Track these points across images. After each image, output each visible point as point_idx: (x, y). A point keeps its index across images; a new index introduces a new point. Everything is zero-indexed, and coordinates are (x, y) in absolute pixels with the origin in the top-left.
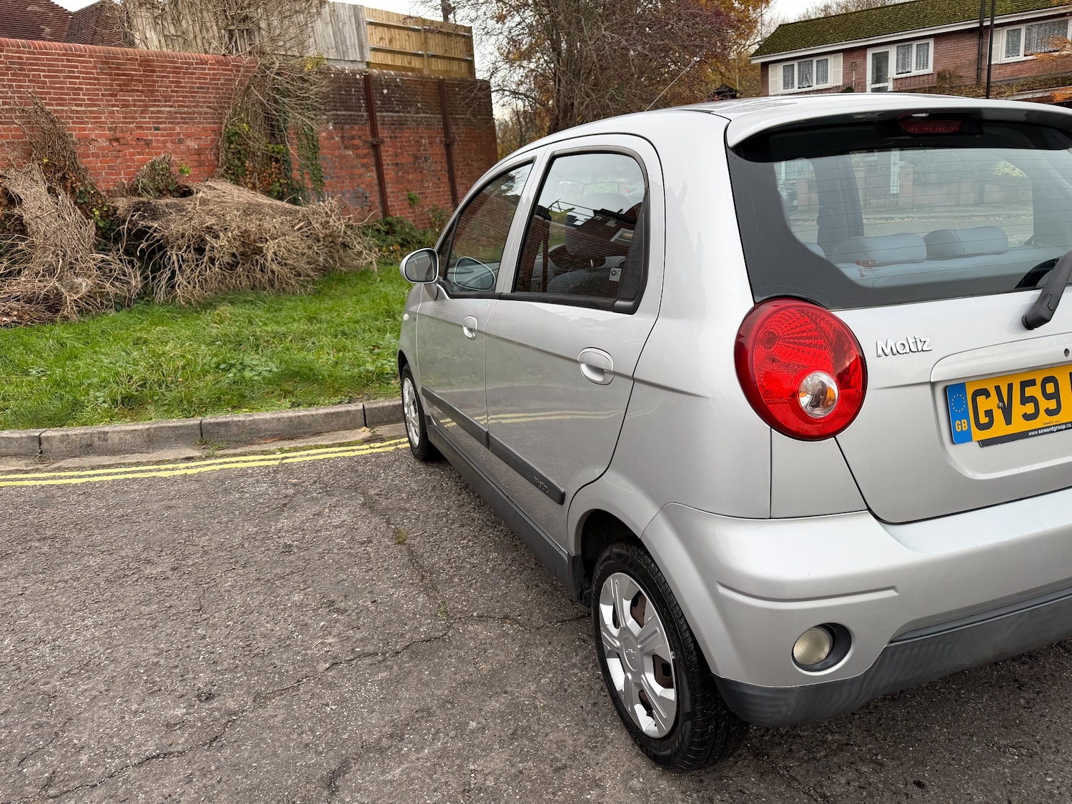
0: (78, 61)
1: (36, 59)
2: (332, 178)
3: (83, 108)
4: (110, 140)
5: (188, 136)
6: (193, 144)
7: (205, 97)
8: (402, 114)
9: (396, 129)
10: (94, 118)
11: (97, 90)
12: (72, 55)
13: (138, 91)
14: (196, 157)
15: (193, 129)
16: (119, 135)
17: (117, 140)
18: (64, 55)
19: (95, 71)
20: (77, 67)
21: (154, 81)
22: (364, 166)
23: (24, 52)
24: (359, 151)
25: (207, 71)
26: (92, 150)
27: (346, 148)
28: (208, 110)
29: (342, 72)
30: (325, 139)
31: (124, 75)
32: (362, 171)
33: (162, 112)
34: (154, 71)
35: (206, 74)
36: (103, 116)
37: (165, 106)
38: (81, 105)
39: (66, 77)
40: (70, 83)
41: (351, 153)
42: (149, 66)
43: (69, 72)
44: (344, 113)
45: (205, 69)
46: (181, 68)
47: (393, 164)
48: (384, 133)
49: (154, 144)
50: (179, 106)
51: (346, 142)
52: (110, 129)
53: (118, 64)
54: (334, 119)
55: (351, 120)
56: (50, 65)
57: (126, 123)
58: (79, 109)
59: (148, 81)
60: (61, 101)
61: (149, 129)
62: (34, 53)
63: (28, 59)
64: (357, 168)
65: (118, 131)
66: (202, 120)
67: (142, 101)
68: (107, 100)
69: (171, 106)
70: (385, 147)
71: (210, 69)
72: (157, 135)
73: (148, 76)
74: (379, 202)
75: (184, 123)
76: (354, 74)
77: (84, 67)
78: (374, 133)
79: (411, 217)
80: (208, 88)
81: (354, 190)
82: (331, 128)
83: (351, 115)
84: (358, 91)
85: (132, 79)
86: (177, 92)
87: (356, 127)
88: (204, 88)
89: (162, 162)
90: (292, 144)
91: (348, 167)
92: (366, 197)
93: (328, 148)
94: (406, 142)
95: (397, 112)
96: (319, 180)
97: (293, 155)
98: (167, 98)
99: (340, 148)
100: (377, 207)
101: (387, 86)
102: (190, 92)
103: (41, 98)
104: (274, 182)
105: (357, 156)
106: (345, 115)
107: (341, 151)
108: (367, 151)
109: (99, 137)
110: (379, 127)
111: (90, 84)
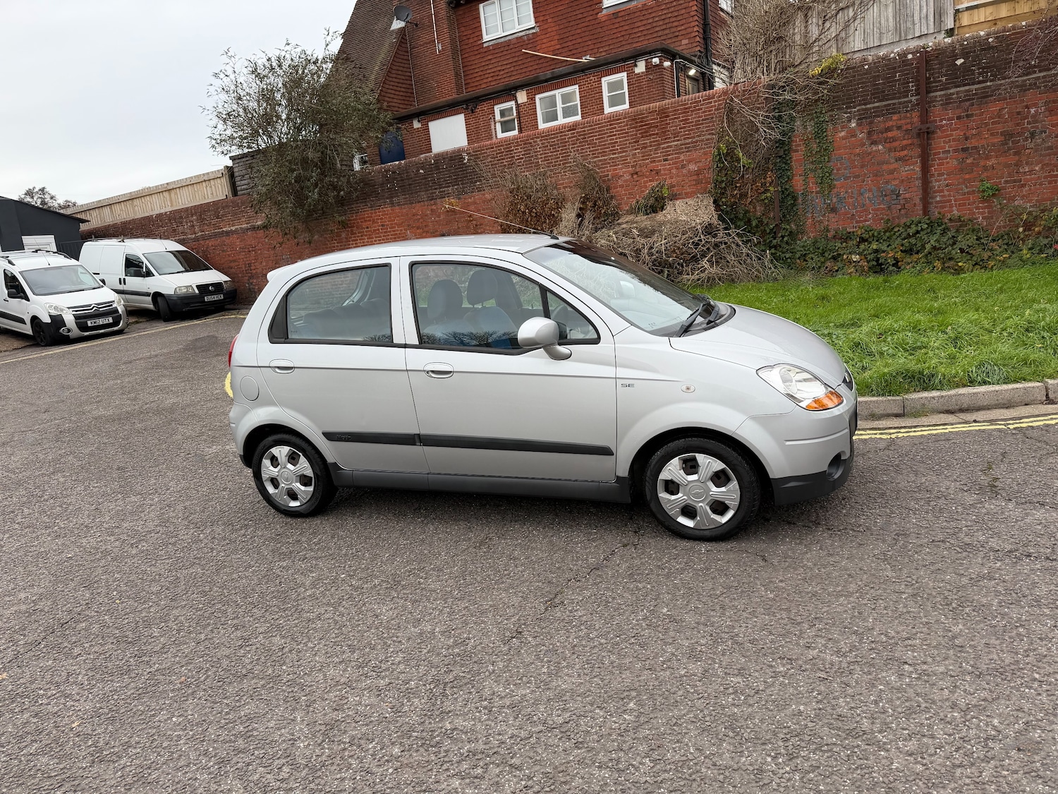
0: (617, 124)
1: (592, 129)
2: (846, 178)
3: (617, 155)
4: (632, 175)
5: (690, 161)
6: (693, 167)
7: (709, 126)
8: (988, 84)
9: (972, 105)
10: (623, 160)
11: (626, 140)
12: (614, 120)
13: (654, 134)
14: (695, 177)
15: (695, 155)
16: (638, 169)
17: (637, 173)
18: (608, 122)
19: (626, 128)
20: (615, 128)
21: (667, 124)
22: (898, 159)
23: (594, 125)
24: (896, 144)
25: (713, 104)
26: (620, 182)
27: (874, 143)
28: (709, 137)
29: (885, 58)
30: (844, 138)
31: (646, 125)
32: (895, 165)
33: (670, 147)
34: (668, 116)
35: (712, 107)
36: (628, 158)
37: (674, 141)
38: (615, 154)
39: (608, 137)
40: (610, 140)
41: (880, 147)
42: (665, 113)
43: (611, 132)
44: (877, 104)
45: (711, 103)
46: (690, 107)
47: (955, 151)
48: (943, 118)
49: (662, 172)
50: (685, 139)
51: (875, 137)
52: (632, 166)
53: (643, 118)
54: (860, 115)
55: (887, 110)
56: (599, 131)
57: (643, 160)
58: (615, 156)
59: (663, 125)
60: (604, 154)
61: (660, 161)
62: (599, 124)
63: (588, 130)
64: (888, 163)
65: (637, 167)
66: (703, 146)
67: (656, 141)
68: (632, 147)
69: (678, 140)
70: (943, 132)
71: (715, 102)
72: (665, 165)
73: (662, 121)
74: (921, 199)
75: (687, 152)
76: (903, 55)
77: (620, 127)
78: (925, 116)
79: (982, 213)
80: (712, 118)
81: (879, 188)
82: (853, 125)
83: (889, 105)
84: (907, 74)
85: (651, 126)
86: (685, 127)
87: (895, 117)
88: (708, 119)
89: (657, 186)
90: (797, 151)
91: (873, 164)
92: (898, 195)
93: (845, 148)
94: (991, 118)
95: (980, 82)
96: (826, 183)
97: (796, 160)
98: (676, 135)
99: (865, 145)
100: (915, 205)
101: (965, 55)
102: (696, 125)
103: (593, 154)
104: (767, 191)
105: (890, 150)
106: (878, 107)
107: (864, 148)
108: (910, 141)
109: (625, 173)
110: (937, 110)
111: (622, 137)
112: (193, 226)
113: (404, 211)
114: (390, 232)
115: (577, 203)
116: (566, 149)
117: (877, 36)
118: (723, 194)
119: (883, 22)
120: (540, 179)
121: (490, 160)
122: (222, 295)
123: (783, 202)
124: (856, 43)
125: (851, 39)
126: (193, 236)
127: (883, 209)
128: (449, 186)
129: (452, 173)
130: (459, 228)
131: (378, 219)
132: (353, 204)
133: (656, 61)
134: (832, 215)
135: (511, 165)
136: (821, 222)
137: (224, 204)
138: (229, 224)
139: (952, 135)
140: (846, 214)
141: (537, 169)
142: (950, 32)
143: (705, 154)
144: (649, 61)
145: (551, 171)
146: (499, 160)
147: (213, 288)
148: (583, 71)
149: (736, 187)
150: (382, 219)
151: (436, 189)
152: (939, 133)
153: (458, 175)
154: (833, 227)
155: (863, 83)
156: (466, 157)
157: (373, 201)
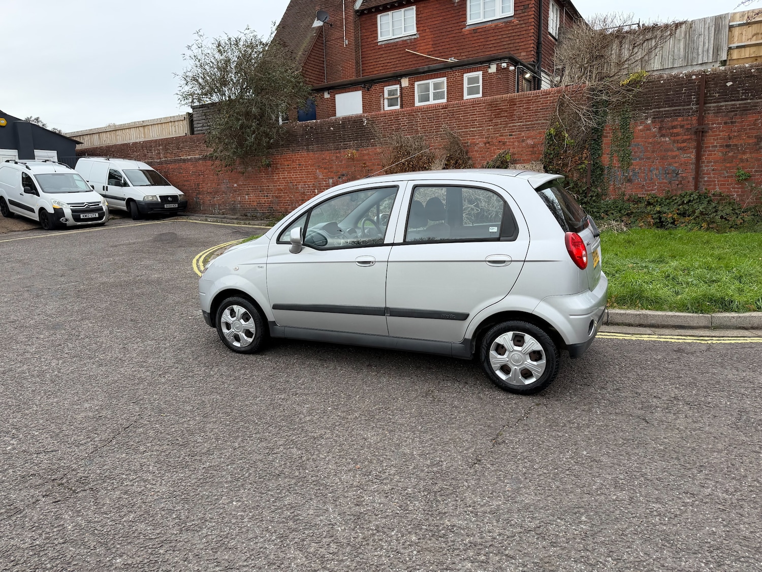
0: (478, 107)
1: (460, 109)
2: (641, 159)
3: (475, 129)
4: (485, 144)
5: (528, 138)
6: (530, 142)
7: (544, 114)
8: (749, 101)
9: (736, 115)
10: (480, 133)
11: (483, 119)
12: (476, 104)
13: (504, 116)
14: (531, 149)
15: (532, 133)
16: (490, 140)
17: (489, 143)
18: (472, 105)
19: (484, 110)
21: (514, 110)
22: (679, 149)
23: (455, 107)
24: (679, 138)
25: (549, 99)
26: (476, 148)
27: (663, 136)
28: (544, 121)
29: (675, 77)
30: (641, 131)
31: (499, 109)
32: (677, 153)
33: (515, 126)
34: (515, 104)
36: (484, 132)
37: (518, 122)
38: (474, 128)
39: (470, 115)
40: (472, 118)
41: (667, 139)
42: (513, 102)
43: (472, 112)
44: (667, 109)
46: (532, 100)
47: (721, 146)
48: (715, 123)
49: (507, 143)
50: (526, 121)
51: (664, 132)
52: (486, 138)
53: (497, 104)
54: (655, 115)
55: (674, 113)
56: (464, 111)
57: (495, 134)
58: (474, 129)
59: (511, 110)
60: (466, 127)
61: (507, 136)
62: (459, 107)
63: (456, 110)
64: (672, 151)
65: (490, 138)
66: (539, 128)
67: (505, 121)
68: (487, 124)
69: (521, 122)
70: (713, 132)
71: (550, 97)
72: (510, 139)
73: (511, 108)
74: (693, 178)
75: (527, 131)
76: (689, 76)
78: (701, 120)
79: (737, 192)
80: (548, 108)
81: (664, 168)
82: (649, 122)
83: (676, 110)
84: (691, 89)
85: (502, 110)
86: (527, 113)
87: (680, 119)
88: (545, 109)
89: (503, 153)
90: (607, 137)
91: (661, 150)
92: (677, 174)
93: (642, 137)
94: (748, 125)
95: (742, 100)
96: (626, 160)
97: (605, 144)
98: (520, 118)
99: (656, 136)
100: (689, 182)
101: (733, 79)
102: (535, 113)
103: (458, 127)
104: (582, 163)
105: (674, 142)
106: (668, 111)
107: (656, 139)
108: (689, 137)
109: (480, 142)
110: (710, 116)
111: (481, 117)
112: (159, 153)
113: (316, 155)
114: (304, 170)
115: (444, 160)
116: (439, 122)
117: (671, 61)
118: (551, 162)
119: (676, 51)
120: (418, 141)
121: (382, 124)
122: (177, 205)
123: (593, 172)
124: (656, 64)
125: (652, 61)
126: (159, 160)
127: (666, 183)
128: (351, 141)
129: (354, 132)
130: (355, 171)
131: (296, 160)
132: (279, 148)
133: (504, 65)
134: (628, 184)
135: (397, 129)
136: (619, 188)
137: (184, 140)
138: (186, 154)
139: (719, 135)
140: (639, 184)
141: (416, 134)
142: (724, 63)
143: (540, 133)
144: (499, 65)
145: (426, 136)
146: (390, 125)
147: (171, 199)
148: (451, 68)
149: (561, 158)
150: (299, 160)
151: (341, 142)
152: (710, 133)
153: (359, 133)
154: (628, 192)
155: (659, 93)
156: (366, 121)
157: (294, 147)
